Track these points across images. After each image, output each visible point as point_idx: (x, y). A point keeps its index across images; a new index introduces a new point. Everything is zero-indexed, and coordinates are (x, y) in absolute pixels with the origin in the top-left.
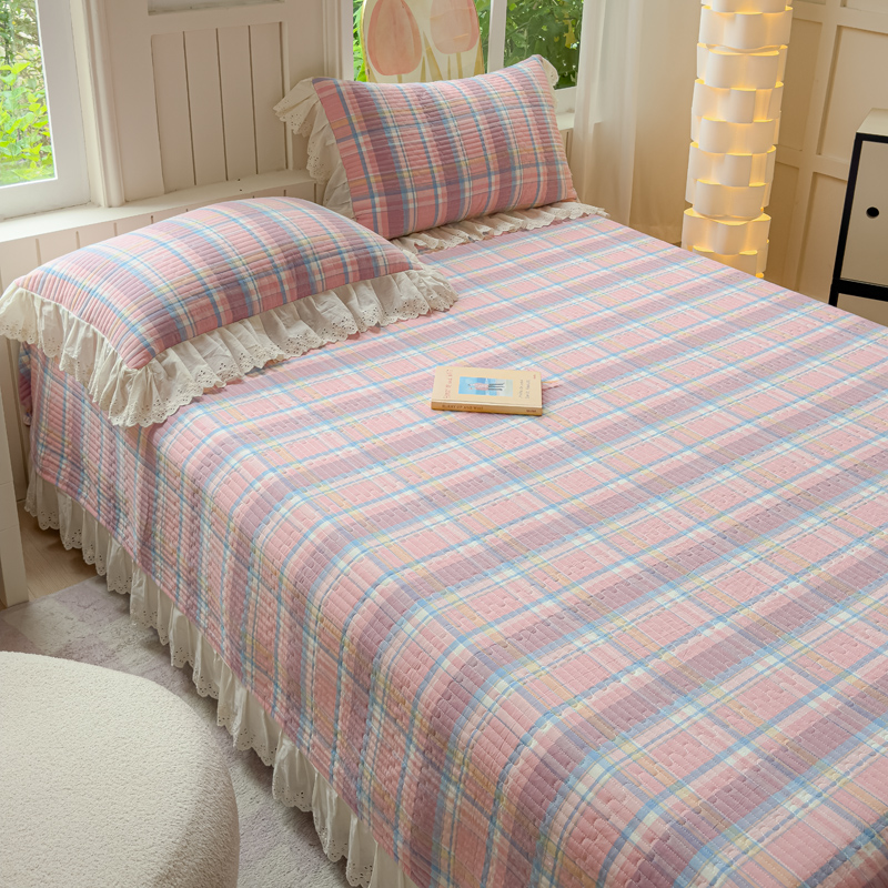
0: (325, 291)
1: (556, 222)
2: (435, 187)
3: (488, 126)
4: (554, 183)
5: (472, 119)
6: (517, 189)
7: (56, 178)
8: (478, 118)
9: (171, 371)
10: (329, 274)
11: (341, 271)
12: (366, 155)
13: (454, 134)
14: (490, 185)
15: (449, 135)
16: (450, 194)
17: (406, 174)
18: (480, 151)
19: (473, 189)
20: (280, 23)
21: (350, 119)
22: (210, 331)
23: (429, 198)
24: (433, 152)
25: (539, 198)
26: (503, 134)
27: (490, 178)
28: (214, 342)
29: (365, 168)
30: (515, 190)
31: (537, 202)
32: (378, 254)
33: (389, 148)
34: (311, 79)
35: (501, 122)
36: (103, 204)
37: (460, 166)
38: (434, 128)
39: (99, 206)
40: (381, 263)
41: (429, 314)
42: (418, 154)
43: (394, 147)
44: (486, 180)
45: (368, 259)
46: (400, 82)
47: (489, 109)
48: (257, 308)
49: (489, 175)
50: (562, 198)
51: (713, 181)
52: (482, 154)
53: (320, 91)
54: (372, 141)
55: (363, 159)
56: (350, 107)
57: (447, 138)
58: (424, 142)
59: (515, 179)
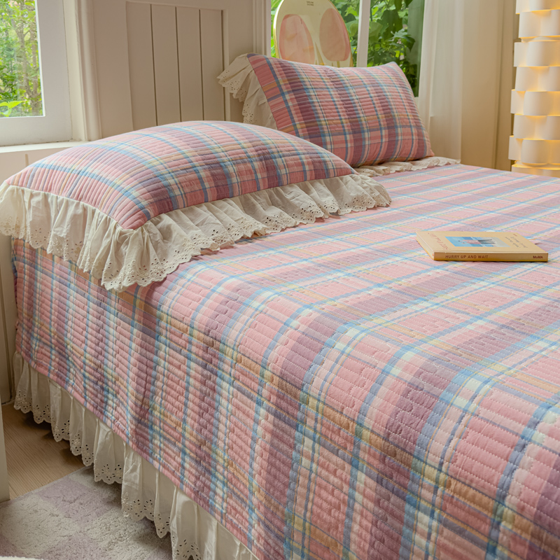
0: (290, 184)
1: (430, 167)
2: (345, 134)
3: (376, 95)
4: (421, 143)
5: (365, 89)
6: (399, 142)
7: (44, 115)
8: (369, 89)
9: (166, 234)
10: (292, 170)
11: (300, 169)
12: (292, 109)
13: (354, 98)
14: (382, 137)
15: (350, 98)
16: (355, 140)
17: (323, 123)
18: (373, 111)
19: (370, 138)
20: (222, 11)
21: (278, 82)
22: (199, 204)
23: (342, 142)
24: (341, 110)
25: (412, 153)
26: (387, 102)
27: (381, 132)
28: (203, 212)
29: (292, 118)
30: (397, 144)
31: (411, 156)
32: (327, 159)
33: (309, 103)
34: (246, 55)
35: (385, 94)
36: (83, 138)
37: (361, 121)
38: (339, 92)
39: (80, 140)
40: (330, 167)
41: (375, 208)
42: (331, 109)
43: (313, 102)
44: (379, 133)
45: (320, 162)
47: (375, 84)
48: (237, 190)
49: (381, 129)
50: (427, 155)
51: (538, 137)
52: (375, 113)
53: (253, 63)
54: (296, 98)
55: (290, 111)
56: (277, 73)
57: (350, 100)
58: (334, 101)
59: (398, 135)
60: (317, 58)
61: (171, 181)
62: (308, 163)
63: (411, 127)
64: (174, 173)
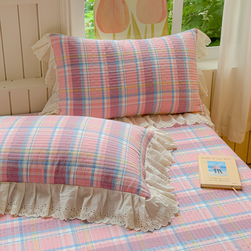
2: (103, 98)
3: (143, 68)
5: (134, 63)
6: (158, 103)
8: (138, 63)
12: (67, 77)
13: (121, 70)
14: (139, 100)
15: (117, 71)
16: (112, 103)
17: (86, 90)
18: (135, 81)
19: (127, 102)
20: (37, 4)
21: (63, 57)
24: (105, 80)
25: (173, 109)
26: (152, 73)
27: (139, 97)
29: (66, 84)
31: (172, 111)
33: (80, 75)
35: (153, 66)
37: (121, 89)
38: (110, 66)
42: (96, 80)
43: (83, 75)
44: (136, 97)
47: (147, 58)
49: (139, 95)
52: (137, 83)
53: (52, 41)
54: (72, 70)
55: (66, 79)
58: (102, 74)
59: (156, 98)
60: (131, 23)
63: (173, 91)
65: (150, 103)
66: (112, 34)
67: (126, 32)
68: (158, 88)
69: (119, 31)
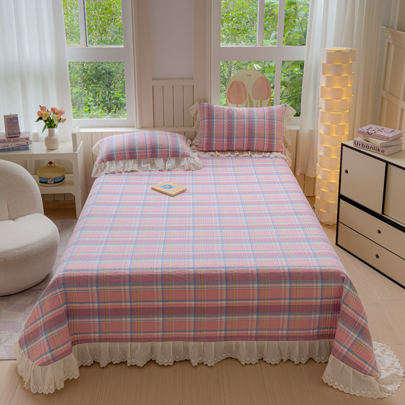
0: (160, 157)
1: (264, 157)
2: (223, 138)
3: (248, 123)
4: (271, 144)
5: (243, 120)
6: (255, 144)
8: (245, 120)
9: (105, 167)
10: (162, 153)
11: (167, 153)
12: (205, 125)
13: (235, 123)
16: (228, 141)
17: (215, 133)
19: (237, 141)
20: (193, 85)
21: (204, 114)
22: (121, 160)
23: (221, 141)
24: (226, 128)
25: (264, 149)
26: (253, 126)
27: (244, 139)
28: (121, 163)
29: (204, 129)
32: (180, 151)
34: (198, 102)
37: (234, 133)
38: (229, 121)
40: (180, 154)
41: (187, 170)
42: (221, 128)
43: (213, 124)
44: (242, 139)
45: (176, 152)
46: (237, 107)
47: (251, 118)
48: (137, 157)
50: (275, 151)
52: (243, 131)
53: (200, 105)
54: (208, 122)
57: (232, 124)
58: (224, 124)
59: (254, 141)
60: (248, 99)
61: (115, 153)
62: (171, 152)
63: (264, 138)
64: (117, 151)
65: (250, 143)
66: (236, 105)
67: (245, 104)
68: (256, 135)
69: (241, 103)
